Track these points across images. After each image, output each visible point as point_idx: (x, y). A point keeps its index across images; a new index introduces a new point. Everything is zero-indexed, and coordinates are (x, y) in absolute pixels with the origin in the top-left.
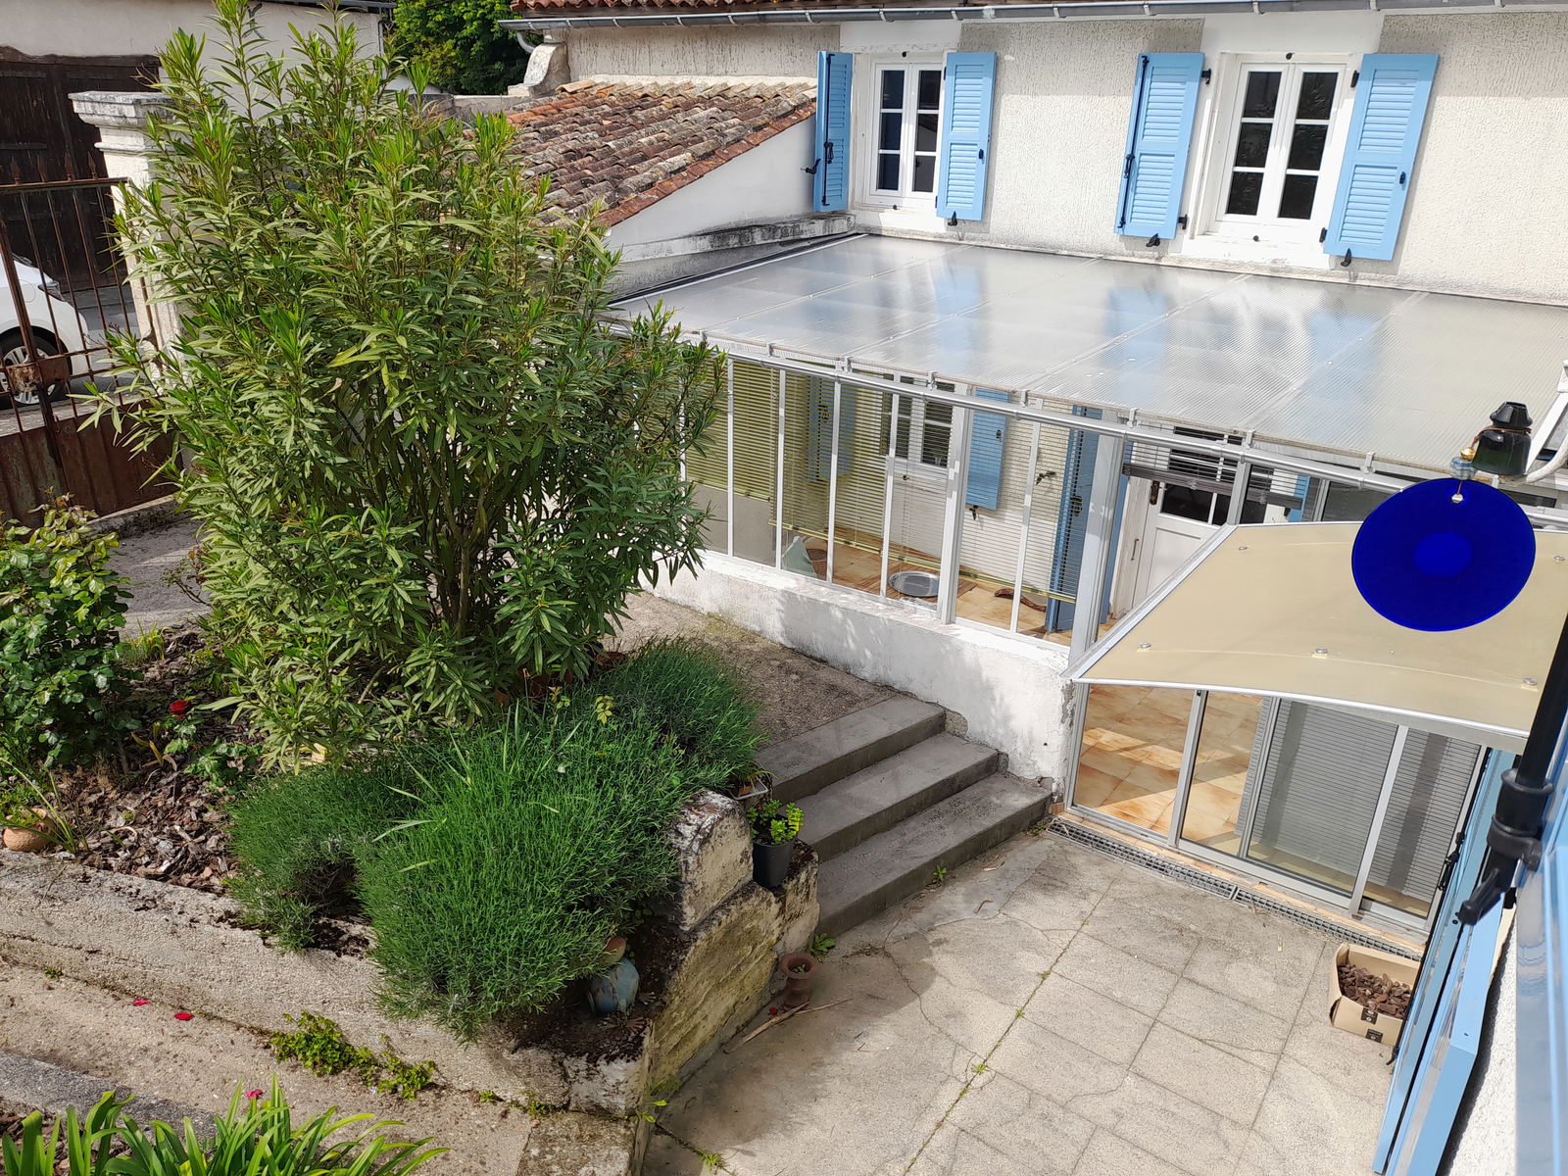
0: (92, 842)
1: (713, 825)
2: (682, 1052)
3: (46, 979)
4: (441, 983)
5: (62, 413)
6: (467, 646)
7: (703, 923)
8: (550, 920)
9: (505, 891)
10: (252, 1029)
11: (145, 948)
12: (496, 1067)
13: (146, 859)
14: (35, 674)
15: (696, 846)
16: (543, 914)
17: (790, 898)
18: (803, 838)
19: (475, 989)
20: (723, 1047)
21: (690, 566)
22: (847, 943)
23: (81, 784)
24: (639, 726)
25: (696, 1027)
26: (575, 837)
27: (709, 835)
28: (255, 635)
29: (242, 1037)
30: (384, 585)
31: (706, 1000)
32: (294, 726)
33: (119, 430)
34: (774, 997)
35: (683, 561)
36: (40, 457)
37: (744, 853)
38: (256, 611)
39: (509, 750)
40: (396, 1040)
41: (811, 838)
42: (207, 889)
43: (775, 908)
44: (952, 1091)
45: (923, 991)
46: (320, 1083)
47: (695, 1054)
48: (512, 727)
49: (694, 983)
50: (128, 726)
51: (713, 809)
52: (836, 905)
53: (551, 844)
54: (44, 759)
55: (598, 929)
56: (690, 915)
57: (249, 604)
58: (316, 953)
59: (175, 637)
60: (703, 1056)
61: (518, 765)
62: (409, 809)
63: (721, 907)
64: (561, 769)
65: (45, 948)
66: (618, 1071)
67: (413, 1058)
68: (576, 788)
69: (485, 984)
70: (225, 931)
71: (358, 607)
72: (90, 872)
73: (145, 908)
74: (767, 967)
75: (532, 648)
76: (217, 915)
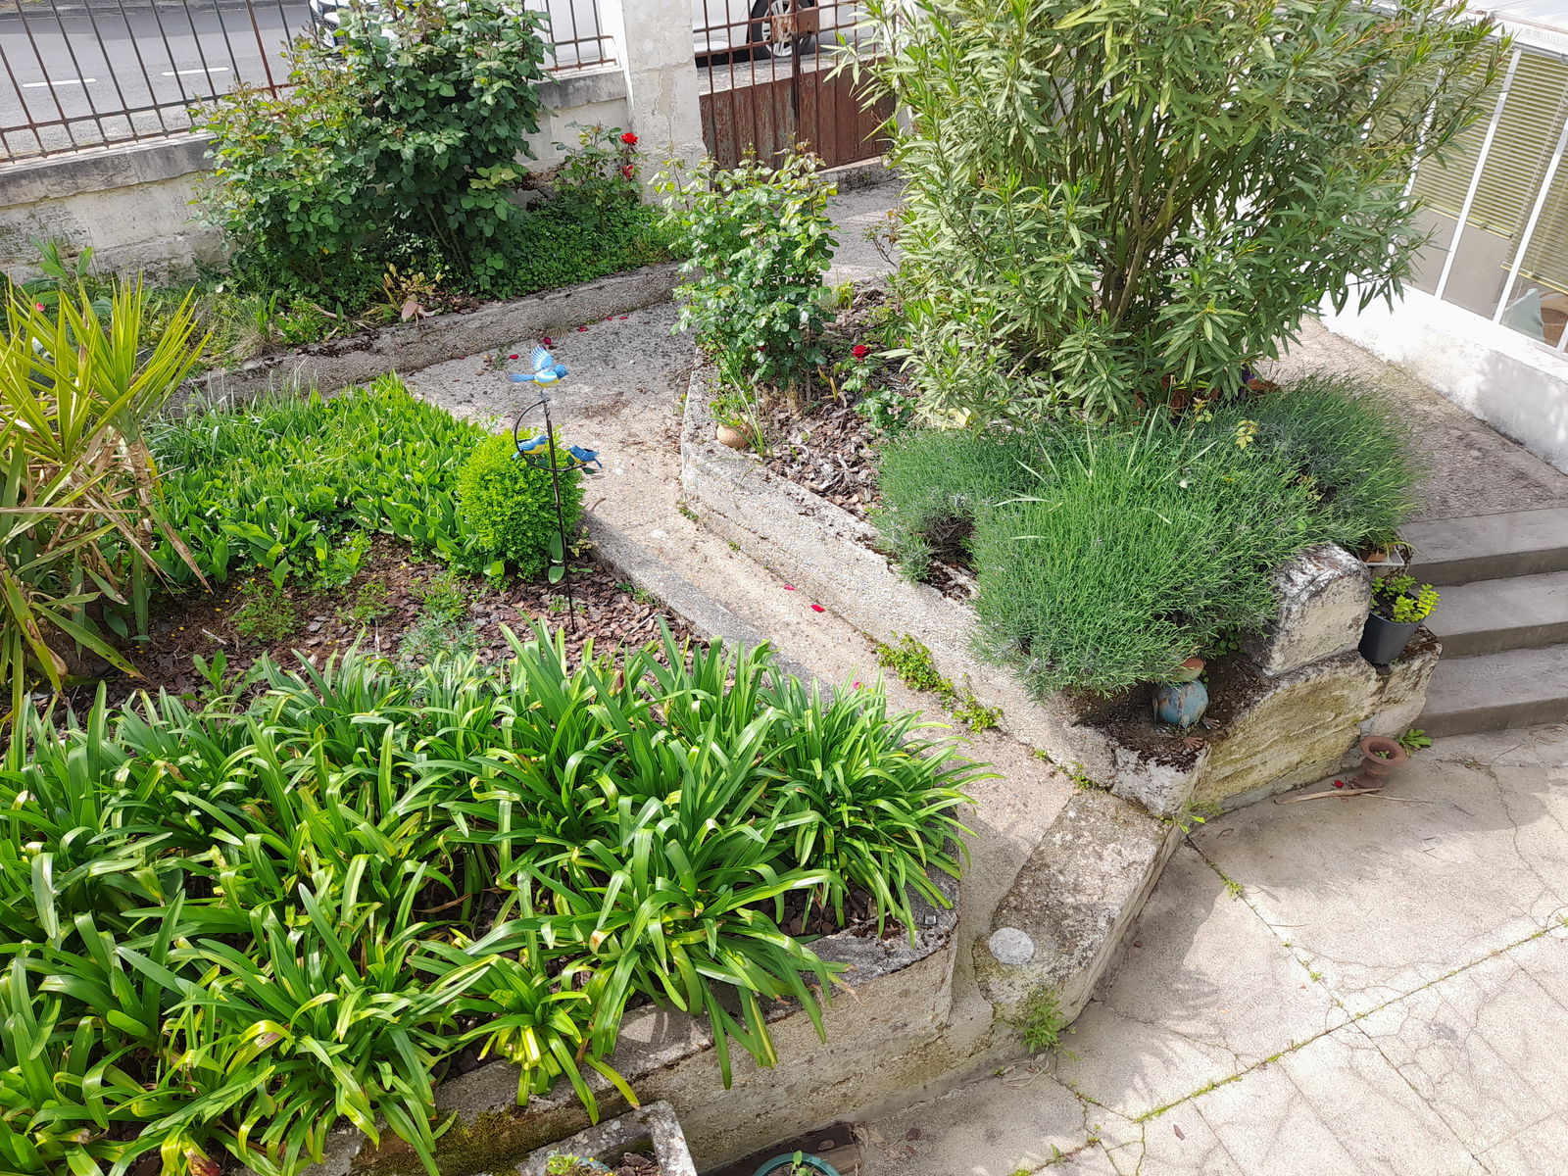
0: (776, 452)
1: (1330, 581)
2: (1232, 785)
3: (729, 549)
4: (1025, 645)
5: (808, 67)
6: (1119, 342)
7: (1289, 674)
8: (1137, 622)
9: (1101, 582)
10: (865, 635)
11: (799, 545)
12: (1054, 733)
13: (812, 476)
14: (757, 301)
15: (1304, 596)
16: (1132, 613)
17: (1393, 682)
18: (1428, 625)
19: (1054, 660)
20: (1274, 796)
21: (1388, 297)
22: (1445, 748)
23: (776, 402)
24: (1278, 460)
25: (1251, 768)
26: (1180, 552)
27: (1323, 590)
28: (931, 297)
29: (857, 639)
30: (1057, 265)
31: (1270, 746)
32: (949, 386)
33: (857, 81)
34: (1343, 771)
35: (1381, 290)
36: (784, 107)
37: (1356, 620)
38: (937, 274)
39: (1137, 453)
40: (975, 681)
41: (1438, 628)
42: (852, 512)
43: (1373, 686)
44: (1524, 929)
45: (1523, 822)
46: (908, 695)
47: (1243, 792)
48: (1144, 433)
49: (1262, 726)
50: (817, 360)
51: (1334, 564)
52: (1446, 706)
53: (1155, 552)
54: (752, 375)
55: (1180, 643)
56: (1277, 663)
57: (931, 267)
58: (926, 587)
59: (862, 291)
60: (1251, 797)
61: (1141, 470)
62: (1030, 485)
63: (1313, 665)
64: (1183, 484)
65: (732, 525)
66: (1165, 776)
67: (986, 701)
68: (1194, 506)
69: (1064, 658)
70: (860, 549)
71: (1029, 282)
72: (772, 475)
73: (805, 514)
74: (1345, 740)
75: (1186, 354)
76: (857, 535)
